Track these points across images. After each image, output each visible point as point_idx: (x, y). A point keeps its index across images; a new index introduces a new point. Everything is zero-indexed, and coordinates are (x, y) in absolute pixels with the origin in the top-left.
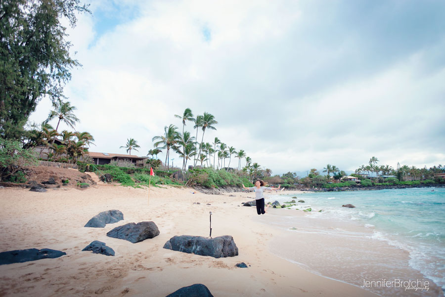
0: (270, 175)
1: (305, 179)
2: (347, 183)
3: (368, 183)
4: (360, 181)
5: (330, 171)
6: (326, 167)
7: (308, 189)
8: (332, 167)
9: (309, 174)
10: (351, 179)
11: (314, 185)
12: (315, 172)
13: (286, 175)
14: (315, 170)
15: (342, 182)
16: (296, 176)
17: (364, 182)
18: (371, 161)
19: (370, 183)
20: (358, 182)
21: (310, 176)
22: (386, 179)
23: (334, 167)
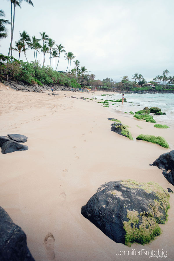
0: (94, 79)
1: (119, 83)
2: (146, 88)
3: (160, 88)
4: (155, 86)
5: (137, 78)
6: (135, 75)
7: (120, 91)
8: (138, 75)
9: (122, 79)
10: (149, 85)
11: (124, 88)
12: (127, 78)
13: (105, 80)
14: (127, 77)
15: (143, 87)
16: (112, 81)
17: (157, 88)
18: (164, 73)
19: (161, 89)
20: (153, 88)
21: (123, 82)
22: (170, 86)
23: (140, 76)
